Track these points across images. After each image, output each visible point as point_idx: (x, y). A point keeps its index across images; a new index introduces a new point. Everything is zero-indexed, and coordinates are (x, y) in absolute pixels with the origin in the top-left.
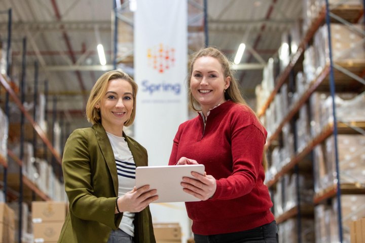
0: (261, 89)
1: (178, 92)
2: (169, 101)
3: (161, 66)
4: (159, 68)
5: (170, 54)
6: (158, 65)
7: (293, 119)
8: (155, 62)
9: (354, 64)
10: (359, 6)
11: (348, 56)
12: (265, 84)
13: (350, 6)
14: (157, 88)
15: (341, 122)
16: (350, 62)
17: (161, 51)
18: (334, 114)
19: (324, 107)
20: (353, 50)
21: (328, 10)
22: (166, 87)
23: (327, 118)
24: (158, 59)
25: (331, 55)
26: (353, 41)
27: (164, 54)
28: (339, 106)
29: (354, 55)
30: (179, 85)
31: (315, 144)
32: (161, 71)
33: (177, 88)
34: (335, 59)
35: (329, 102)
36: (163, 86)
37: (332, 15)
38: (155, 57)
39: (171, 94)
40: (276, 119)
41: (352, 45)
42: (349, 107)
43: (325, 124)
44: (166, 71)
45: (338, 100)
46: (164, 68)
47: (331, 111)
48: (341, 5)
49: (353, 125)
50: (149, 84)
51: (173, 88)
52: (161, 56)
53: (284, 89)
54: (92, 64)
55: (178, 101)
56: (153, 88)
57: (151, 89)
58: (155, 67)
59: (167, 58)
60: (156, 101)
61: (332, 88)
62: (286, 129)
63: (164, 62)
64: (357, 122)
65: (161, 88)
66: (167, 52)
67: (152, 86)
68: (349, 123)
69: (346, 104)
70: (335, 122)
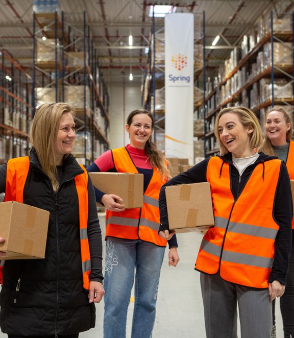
0: (228, 63)
1: (189, 81)
2: (184, 86)
3: (179, 66)
4: (178, 67)
5: (184, 60)
6: (178, 66)
7: (249, 88)
8: (176, 64)
9: (285, 65)
10: (290, 32)
11: (282, 61)
12: (231, 60)
13: (285, 32)
14: (177, 79)
15: (276, 99)
16: (283, 65)
17: (179, 58)
18: (273, 94)
19: (267, 89)
20: (285, 58)
21: (273, 35)
22: (182, 78)
23: (269, 95)
24: (178, 62)
25: (273, 61)
26: (285, 52)
27: (181, 60)
28: (276, 89)
29: (286, 60)
30: (189, 77)
31: (261, 107)
32: (179, 69)
33: (188, 79)
34: (275, 63)
35: (270, 86)
36: (181, 78)
37: (274, 37)
38: (176, 61)
39: (185, 82)
40: (237, 85)
41: (285, 55)
42: (281, 90)
43: (268, 98)
44: (182, 69)
45: (275, 86)
46: (181, 68)
47: (271, 92)
48: (280, 31)
49: (283, 100)
50: (172, 77)
51: (186, 79)
52: (179, 61)
53: (244, 69)
54: (123, 45)
55: (189, 86)
56: (175, 79)
57: (174, 79)
58: (176, 67)
59: (183, 62)
60: (176, 86)
61: (272, 76)
62: (244, 94)
63: (181, 64)
64: (285, 99)
65: (179, 79)
66: (183, 59)
67: (174, 77)
68: (281, 99)
69: (280, 88)
70: (273, 98)
